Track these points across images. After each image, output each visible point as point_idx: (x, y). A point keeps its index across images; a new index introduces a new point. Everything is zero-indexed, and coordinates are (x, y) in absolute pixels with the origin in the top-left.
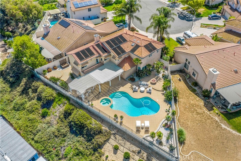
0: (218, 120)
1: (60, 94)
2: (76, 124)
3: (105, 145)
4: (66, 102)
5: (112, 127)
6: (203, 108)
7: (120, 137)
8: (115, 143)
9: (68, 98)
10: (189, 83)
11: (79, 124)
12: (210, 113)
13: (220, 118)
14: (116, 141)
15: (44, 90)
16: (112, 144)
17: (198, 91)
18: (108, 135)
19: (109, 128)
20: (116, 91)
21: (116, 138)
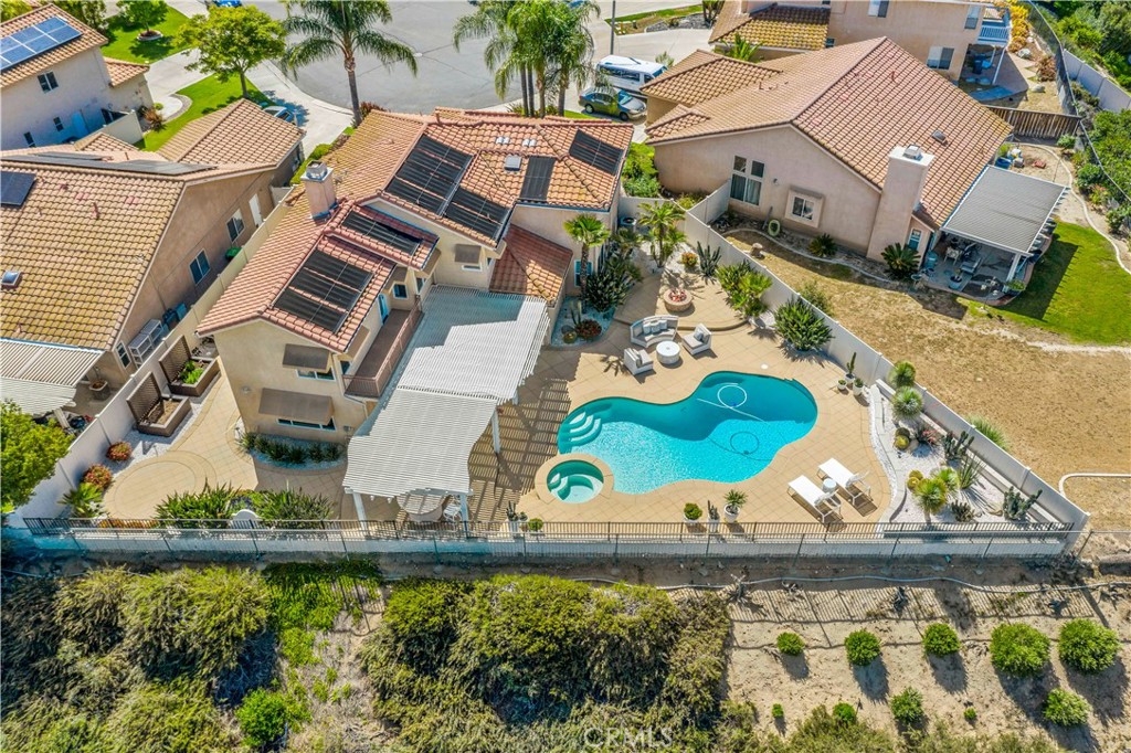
0: (1016, 336)
1: (286, 571)
2: (530, 662)
3: (729, 666)
4: (363, 590)
5: (705, 573)
6: (934, 320)
7: (775, 594)
8: (771, 634)
9: (361, 566)
10: (795, 251)
11: (549, 652)
12: (971, 325)
13: (1011, 324)
14: (769, 618)
15: (179, 599)
16: (759, 645)
17: (856, 266)
18: (713, 615)
19: (692, 583)
20: (566, 412)
21: (756, 608)
